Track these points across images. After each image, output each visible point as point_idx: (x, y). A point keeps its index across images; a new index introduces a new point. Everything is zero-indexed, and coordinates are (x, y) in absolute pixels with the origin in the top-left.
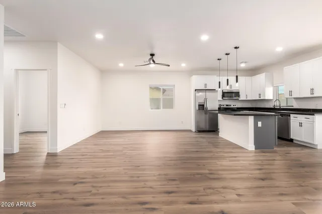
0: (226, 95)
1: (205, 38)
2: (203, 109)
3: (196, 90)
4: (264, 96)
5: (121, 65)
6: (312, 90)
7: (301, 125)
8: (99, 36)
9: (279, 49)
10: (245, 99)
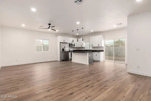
0: (70, 45)
1: (78, 23)
2: (64, 51)
3: (60, 43)
4: (83, 46)
5: (23, 25)
6: (99, 45)
7: (96, 55)
8: (34, 10)
9: (92, 31)
10: (76, 47)
